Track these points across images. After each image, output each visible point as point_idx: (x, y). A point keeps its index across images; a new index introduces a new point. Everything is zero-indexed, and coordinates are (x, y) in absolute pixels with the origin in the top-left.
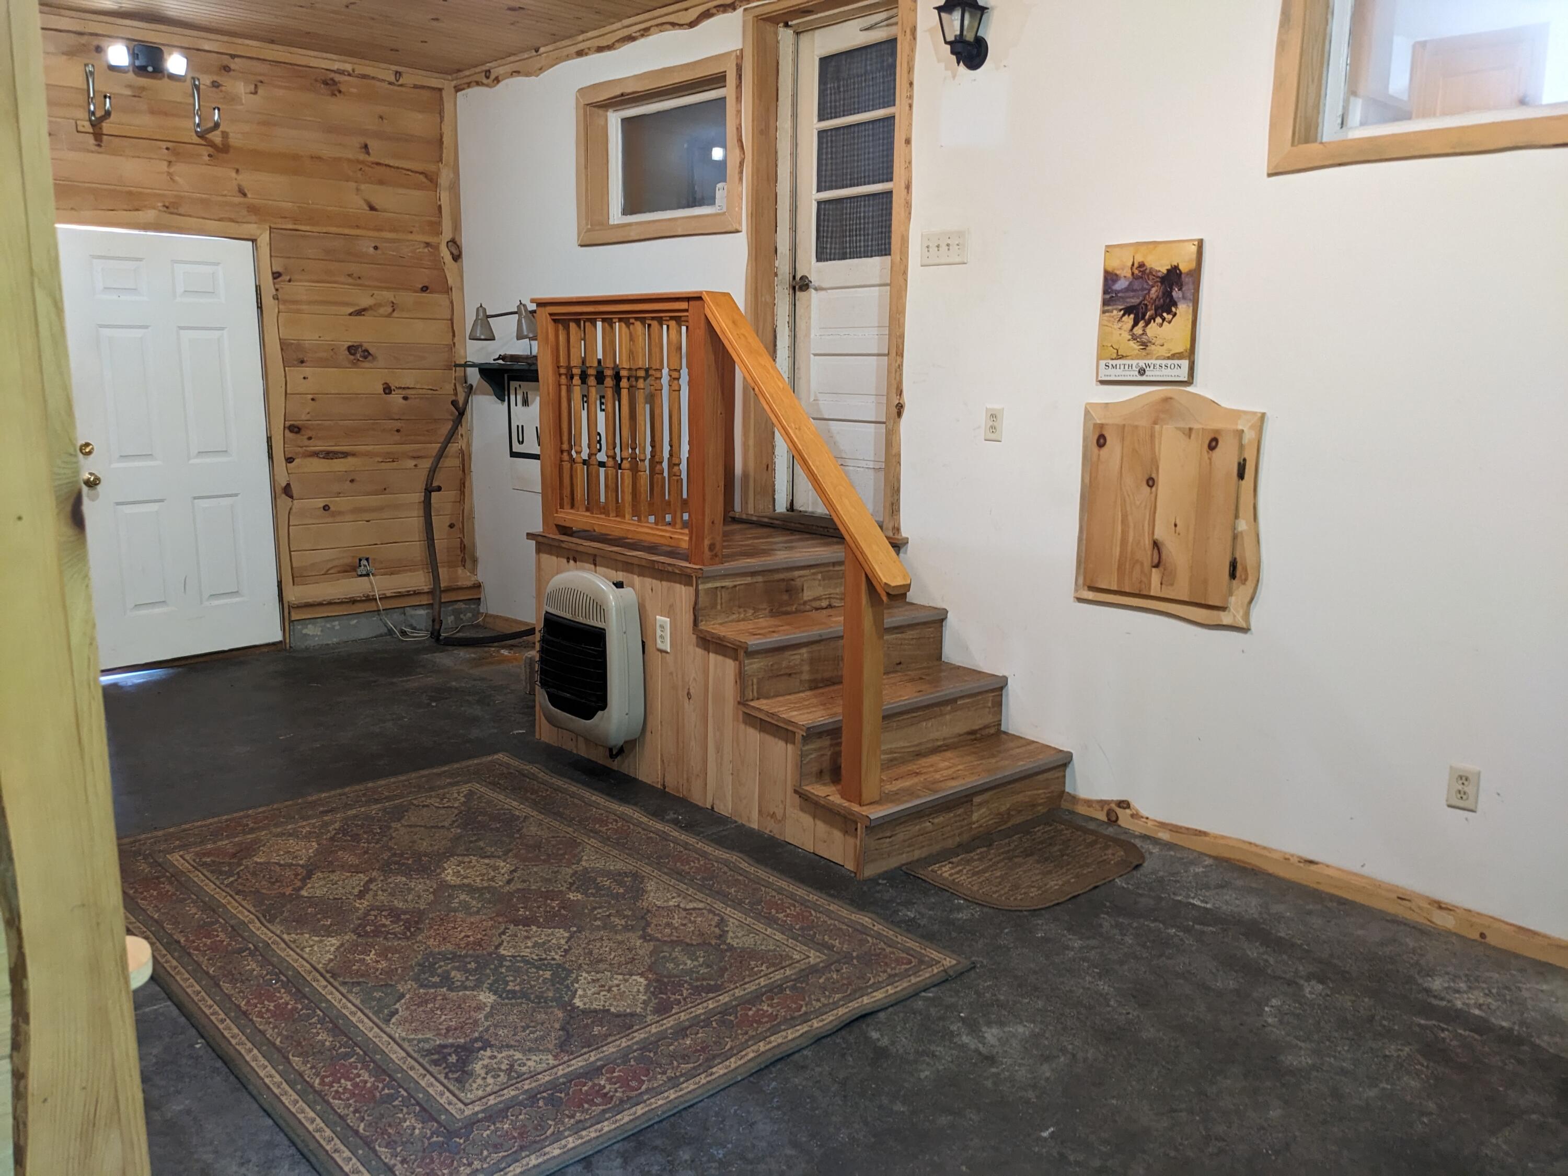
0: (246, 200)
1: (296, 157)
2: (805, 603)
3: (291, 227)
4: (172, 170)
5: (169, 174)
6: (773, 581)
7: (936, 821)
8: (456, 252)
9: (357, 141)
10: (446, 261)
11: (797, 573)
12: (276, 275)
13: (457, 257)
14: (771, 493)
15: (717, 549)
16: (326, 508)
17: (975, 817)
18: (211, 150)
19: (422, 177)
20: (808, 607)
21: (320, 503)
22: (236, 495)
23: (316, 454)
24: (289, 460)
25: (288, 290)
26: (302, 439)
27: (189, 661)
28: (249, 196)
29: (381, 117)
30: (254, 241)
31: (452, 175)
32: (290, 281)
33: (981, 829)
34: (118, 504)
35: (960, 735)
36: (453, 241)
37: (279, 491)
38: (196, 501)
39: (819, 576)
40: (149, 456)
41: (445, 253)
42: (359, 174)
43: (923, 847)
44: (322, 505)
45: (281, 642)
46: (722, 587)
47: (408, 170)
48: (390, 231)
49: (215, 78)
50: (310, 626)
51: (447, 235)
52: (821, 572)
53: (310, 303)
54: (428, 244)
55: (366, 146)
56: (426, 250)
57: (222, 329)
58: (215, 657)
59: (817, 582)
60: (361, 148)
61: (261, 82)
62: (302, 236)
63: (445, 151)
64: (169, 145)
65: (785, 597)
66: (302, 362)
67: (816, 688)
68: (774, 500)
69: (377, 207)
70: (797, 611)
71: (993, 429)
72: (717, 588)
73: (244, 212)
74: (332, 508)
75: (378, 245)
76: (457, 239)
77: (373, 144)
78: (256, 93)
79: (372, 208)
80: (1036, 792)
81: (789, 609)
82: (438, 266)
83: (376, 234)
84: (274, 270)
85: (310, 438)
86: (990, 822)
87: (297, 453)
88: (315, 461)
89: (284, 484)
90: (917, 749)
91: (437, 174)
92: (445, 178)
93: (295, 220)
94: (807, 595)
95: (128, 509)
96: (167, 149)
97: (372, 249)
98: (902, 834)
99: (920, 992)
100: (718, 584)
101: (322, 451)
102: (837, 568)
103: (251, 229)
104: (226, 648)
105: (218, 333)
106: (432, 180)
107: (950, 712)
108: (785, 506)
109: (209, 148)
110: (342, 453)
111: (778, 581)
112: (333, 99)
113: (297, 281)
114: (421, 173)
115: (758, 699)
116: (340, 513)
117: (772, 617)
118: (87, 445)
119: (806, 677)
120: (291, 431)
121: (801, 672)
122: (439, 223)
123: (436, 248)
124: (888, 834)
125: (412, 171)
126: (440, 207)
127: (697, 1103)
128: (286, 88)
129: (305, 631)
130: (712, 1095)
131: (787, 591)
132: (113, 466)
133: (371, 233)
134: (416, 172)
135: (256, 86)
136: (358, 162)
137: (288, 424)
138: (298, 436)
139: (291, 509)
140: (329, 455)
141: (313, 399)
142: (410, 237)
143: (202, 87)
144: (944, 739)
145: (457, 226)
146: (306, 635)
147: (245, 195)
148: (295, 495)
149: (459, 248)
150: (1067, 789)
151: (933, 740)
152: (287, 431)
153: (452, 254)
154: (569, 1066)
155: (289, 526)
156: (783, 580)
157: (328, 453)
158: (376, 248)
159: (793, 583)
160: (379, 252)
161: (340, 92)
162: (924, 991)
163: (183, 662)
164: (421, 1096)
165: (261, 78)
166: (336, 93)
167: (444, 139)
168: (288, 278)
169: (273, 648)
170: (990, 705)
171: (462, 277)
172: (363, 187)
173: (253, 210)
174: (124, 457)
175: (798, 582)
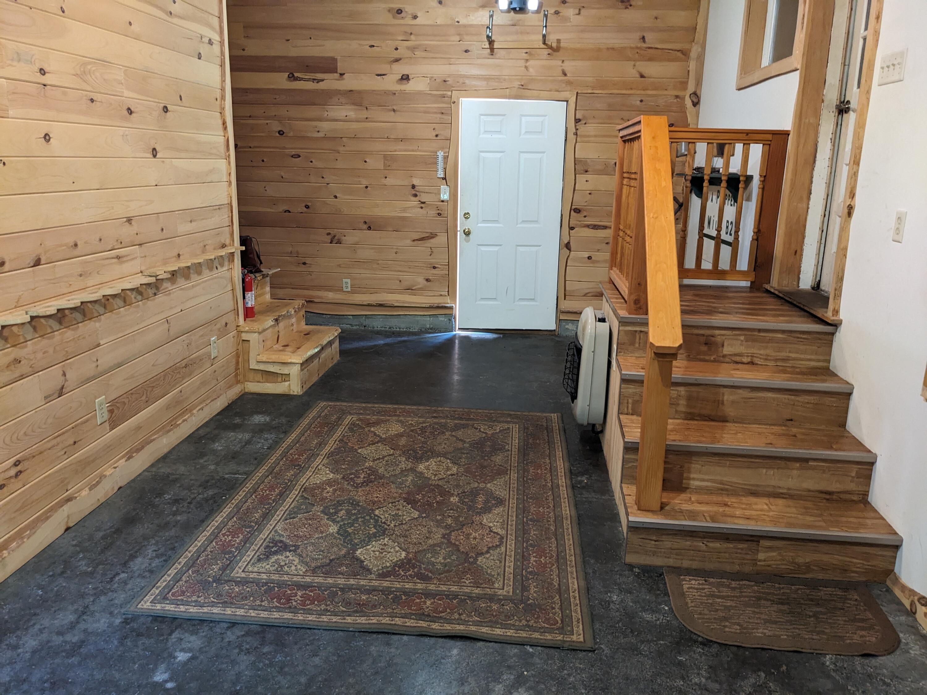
0: (566, 78)
1: (599, 50)
2: (724, 356)
3: (590, 91)
4: (527, 64)
5: (526, 67)
6: (692, 334)
7: (711, 545)
8: (695, 100)
9: (638, 35)
10: (687, 106)
11: (717, 332)
12: (577, 121)
13: (696, 104)
14: (796, 274)
15: (641, 304)
16: (589, 258)
17: (761, 556)
18: (550, 51)
19: (679, 54)
20: (727, 360)
21: (586, 255)
22: (540, 246)
23: (588, 226)
24: (572, 228)
25: (583, 129)
26: (580, 216)
27: (505, 332)
28: (568, 75)
29: (656, 18)
30: (567, 101)
31: (700, 50)
32: (585, 124)
33: (769, 568)
34: (479, 245)
35: (809, 491)
36: (695, 94)
37: (563, 245)
38: (518, 247)
39: (742, 338)
40: (496, 221)
41: (688, 103)
42: (637, 56)
43: (695, 560)
44: (587, 256)
45: (554, 330)
46: (641, 331)
47: (669, 50)
48: (653, 90)
49: (557, 9)
50: (570, 324)
51: (691, 88)
52: (745, 335)
53: (595, 136)
54: (677, 97)
55: (643, 38)
56: (675, 101)
57: (544, 152)
58: (518, 332)
59: (740, 342)
60: (640, 39)
61: (583, 7)
62: (597, 97)
63: (697, 35)
64: (527, 50)
65: (704, 348)
66: (586, 171)
67: (692, 419)
68: (799, 279)
69: (645, 75)
70: (715, 361)
71: (898, 231)
72: (636, 331)
73: (564, 85)
74: (593, 258)
75: (643, 99)
76: (698, 92)
77: (649, 37)
78: (579, 14)
79: (642, 76)
80: (848, 559)
81: (707, 358)
82: (683, 110)
83: (643, 92)
84: (577, 117)
85: (585, 217)
86: (783, 567)
87: (576, 225)
88: (586, 229)
89: (566, 242)
90: (754, 488)
91: (690, 51)
92: (695, 51)
93: (593, 88)
94: (727, 350)
95: (483, 249)
96: (527, 53)
97: (638, 102)
98: (668, 543)
99: (527, 645)
100: (638, 329)
101: (591, 225)
102: (762, 334)
103: (566, 95)
104: (524, 329)
105: (541, 155)
106: (685, 54)
107: (798, 469)
108: (810, 284)
109: (549, 50)
110: (603, 226)
111: (697, 335)
112: (627, 10)
113: (589, 124)
114: (678, 51)
115: (632, 414)
116: (598, 262)
117: (689, 360)
118: (468, 213)
119: (682, 408)
120: (575, 212)
121: (678, 404)
122: (687, 83)
123: (683, 99)
124: (654, 538)
125: (672, 50)
126: (689, 71)
127: (314, 629)
128: (598, 8)
129: (567, 327)
130: (326, 630)
131: (706, 344)
132: (479, 225)
133: (639, 92)
134: (675, 50)
135: (580, 10)
136: (637, 48)
137: (573, 207)
138: (579, 214)
139: (568, 256)
140: (595, 227)
141: (590, 194)
142: (665, 92)
143: (549, 15)
144: (789, 489)
145: (699, 82)
146: (567, 329)
147: (565, 75)
148: (572, 250)
149: (698, 98)
150: (896, 570)
151: (774, 487)
152: (572, 212)
153: (693, 102)
154: (303, 578)
155: (566, 266)
156: (703, 335)
157: (595, 226)
158: (641, 101)
159: (713, 339)
160: (643, 103)
161: (631, 5)
162: (531, 646)
163: (501, 332)
164: (239, 558)
165: (583, 5)
166: (628, 6)
167: (698, 27)
168: (584, 122)
169: (550, 333)
170: (853, 474)
171: (698, 117)
172: (638, 63)
173: (569, 83)
174: (484, 221)
175: (719, 339)
